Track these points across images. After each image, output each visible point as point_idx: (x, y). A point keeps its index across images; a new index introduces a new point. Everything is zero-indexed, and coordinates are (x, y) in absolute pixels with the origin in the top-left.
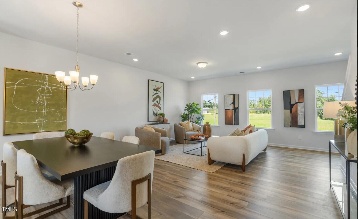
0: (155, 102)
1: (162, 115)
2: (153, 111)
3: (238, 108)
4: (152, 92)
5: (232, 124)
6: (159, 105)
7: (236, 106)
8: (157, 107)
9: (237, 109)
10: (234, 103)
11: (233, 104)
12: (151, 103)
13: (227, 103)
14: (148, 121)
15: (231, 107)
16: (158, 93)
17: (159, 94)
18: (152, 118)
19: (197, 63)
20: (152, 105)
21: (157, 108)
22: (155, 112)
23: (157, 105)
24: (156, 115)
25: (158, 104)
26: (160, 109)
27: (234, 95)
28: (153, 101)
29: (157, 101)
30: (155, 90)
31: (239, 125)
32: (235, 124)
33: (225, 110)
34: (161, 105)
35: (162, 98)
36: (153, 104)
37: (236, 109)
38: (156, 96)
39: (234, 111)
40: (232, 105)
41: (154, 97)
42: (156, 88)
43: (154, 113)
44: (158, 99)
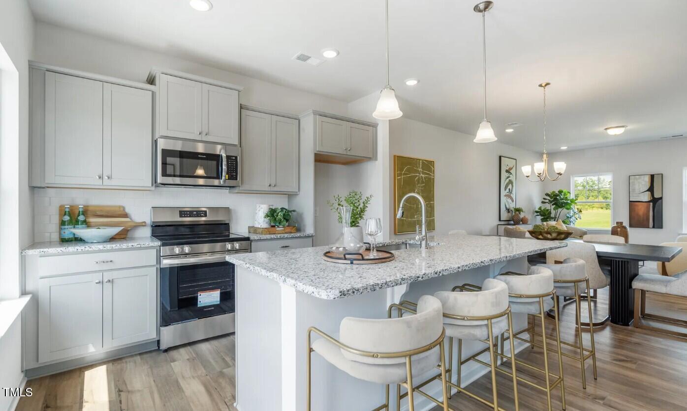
0: (508, 190)
1: (518, 210)
2: (505, 205)
3: (661, 198)
4: (504, 175)
5: (647, 226)
6: (512, 195)
7: (657, 196)
8: (509, 199)
9: (660, 201)
10: (651, 189)
11: (650, 193)
12: (503, 193)
13: (634, 190)
14: (500, 220)
15: (646, 197)
17: (511, 178)
18: (505, 215)
19: (606, 129)
20: (504, 196)
21: (510, 201)
24: (508, 210)
26: (513, 201)
27: (652, 177)
28: (505, 189)
30: (507, 171)
31: (663, 229)
32: (654, 227)
33: (630, 201)
34: (513, 196)
35: (514, 184)
36: (505, 194)
37: (657, 201)
38: (508, 180)
39: (651, 204)
40: (648, 193)
41: (506, 183)
42: (508, 169)
43: (506, 208)
44: (510, 186)
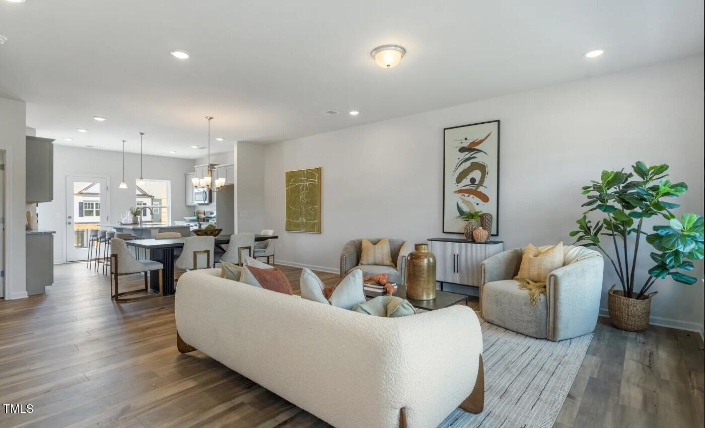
0: (466, 182)
2: (459, 208)
4: (454, 157)
6: (481, 189)
8: (471, 196)
12: (452, 186)
14: (444, 232)
16: (474, 157)
17: (480, 158)
18: (457, 224)
20: (456, 192)
22: (465, 210)
23: (474, 190)
25: (477, 188)
26: (486, 199)
28: (459, 180)
29: (473, 181)
30: (462, 150)
34: (488, 190)
35: (492, 169)
36: (457, 189)
38: (467, 164)
41: (461, 169)
42: (466, 144)
43: (462, 213)
44: (477, 174)
